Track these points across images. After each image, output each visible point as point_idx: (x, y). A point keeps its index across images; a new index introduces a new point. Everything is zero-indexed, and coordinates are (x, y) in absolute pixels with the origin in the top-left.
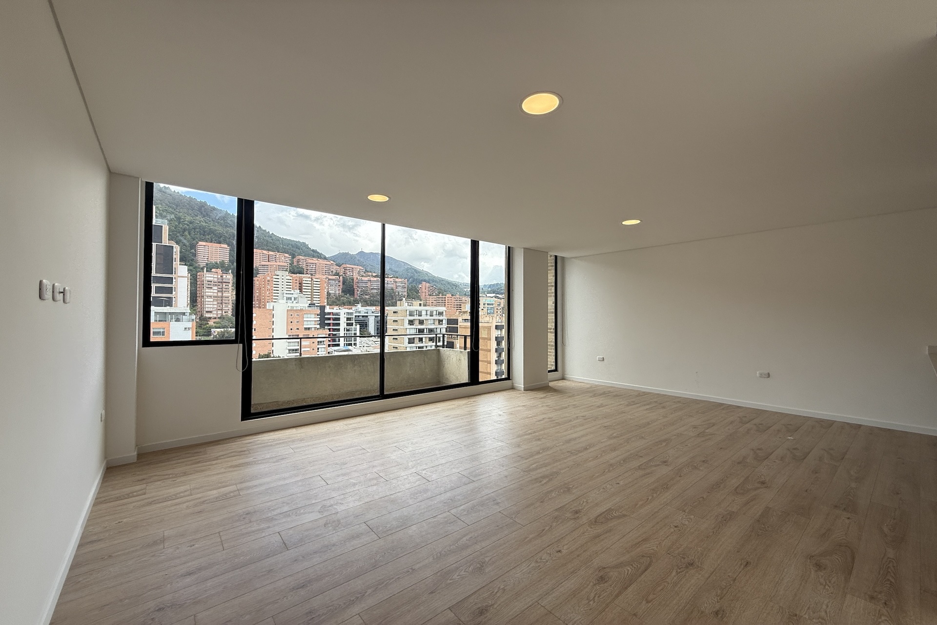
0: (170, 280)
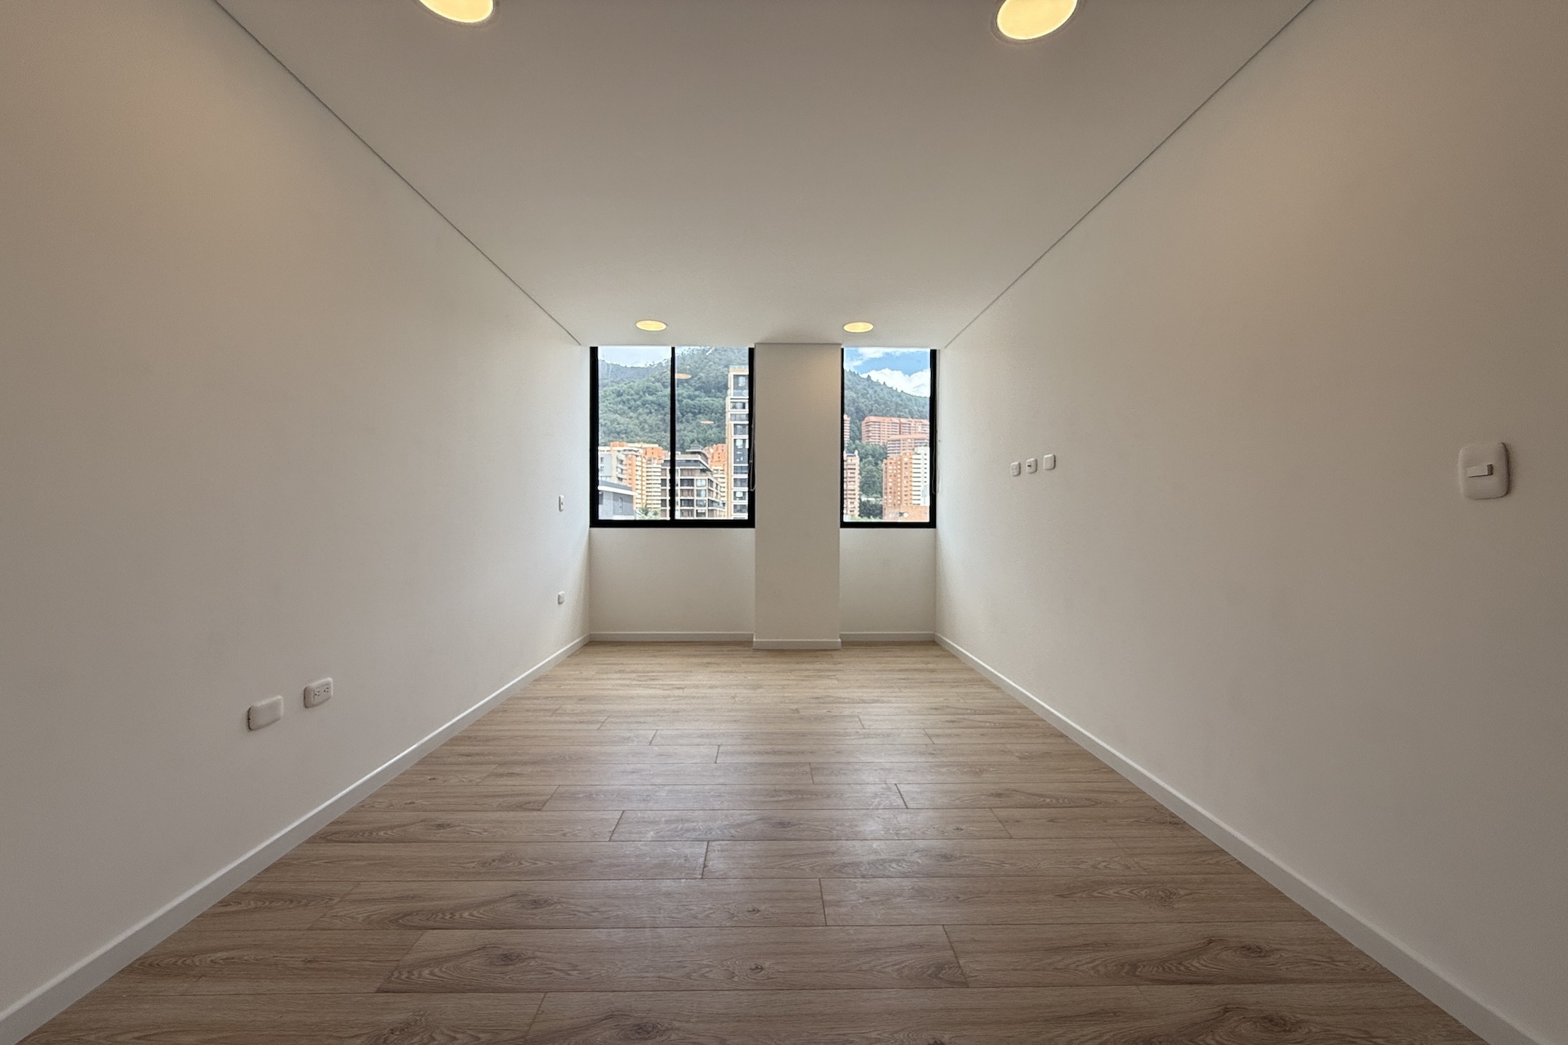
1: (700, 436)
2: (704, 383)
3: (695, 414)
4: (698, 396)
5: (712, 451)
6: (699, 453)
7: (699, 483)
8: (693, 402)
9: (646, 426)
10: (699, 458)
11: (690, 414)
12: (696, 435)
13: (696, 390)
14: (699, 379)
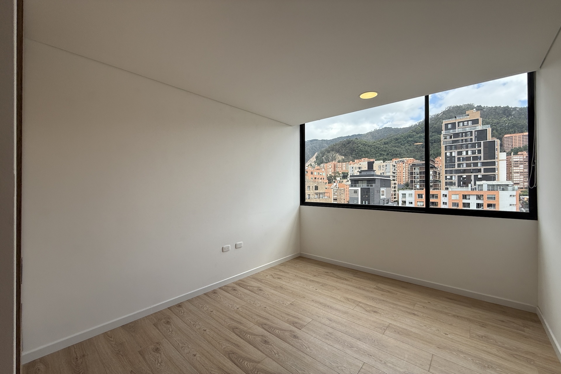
0: (494, 163)
5: (437, 159)
9: (409, 151)
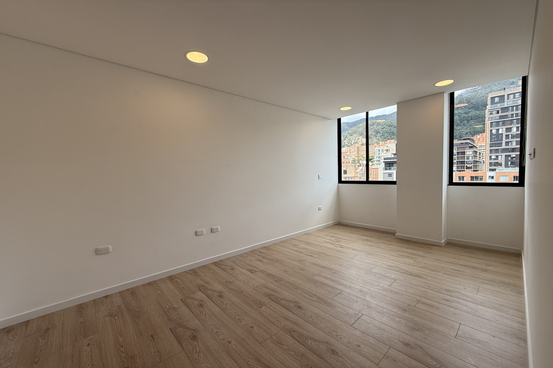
1: (471, 130)
2: (474, 104)
3: (468, 121)
4: (471, 112)
5: (478, 137)
6: (468, 139)
7: (468, 153)
8: (467, 115)
10: (469, 141)
11: (465, 121)
12: (469, 130)
13: (469, 109)
14: (471, 103)
